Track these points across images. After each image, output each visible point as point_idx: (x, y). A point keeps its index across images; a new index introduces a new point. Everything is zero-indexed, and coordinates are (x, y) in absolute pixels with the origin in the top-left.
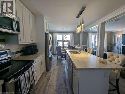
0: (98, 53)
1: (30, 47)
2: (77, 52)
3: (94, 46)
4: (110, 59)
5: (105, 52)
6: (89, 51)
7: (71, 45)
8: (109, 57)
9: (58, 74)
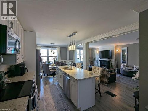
0: (85, 67)
1: (20, 66)
2: (68, 68)
3: (79, 61)
4: (94, 71)
5: (89, 66)
6: (78, 66)
7: (57, 61)
8: (93, 70)
9: (51, 92)
